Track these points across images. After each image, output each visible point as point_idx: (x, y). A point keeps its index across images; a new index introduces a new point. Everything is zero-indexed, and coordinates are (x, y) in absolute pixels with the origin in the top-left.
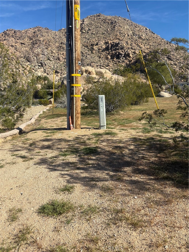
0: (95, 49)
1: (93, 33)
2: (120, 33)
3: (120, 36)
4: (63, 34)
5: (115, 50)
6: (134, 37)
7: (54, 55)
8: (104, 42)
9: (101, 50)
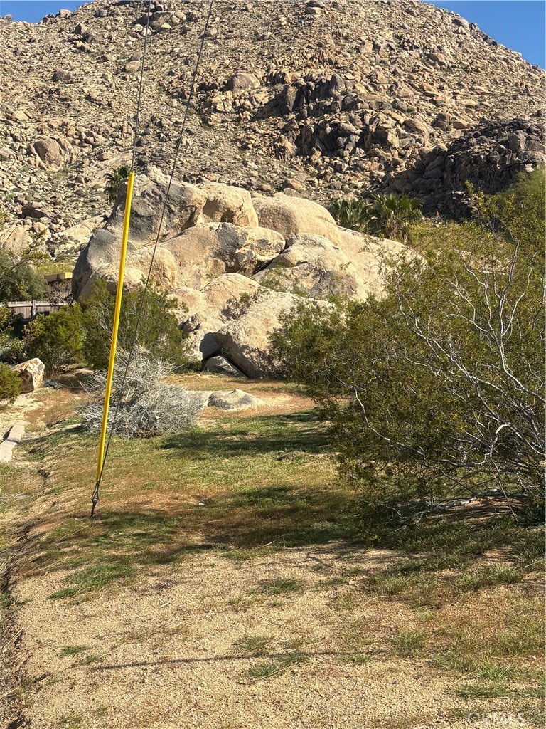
0: (220, 107)
1: (210, 35)
2: (337, 35)
3: (338, 49)
4: (66, 35)
5: (315, 113)
6: (404, 54)
7: (16, 131)
8: (261, 74)
9: (249, 110)
